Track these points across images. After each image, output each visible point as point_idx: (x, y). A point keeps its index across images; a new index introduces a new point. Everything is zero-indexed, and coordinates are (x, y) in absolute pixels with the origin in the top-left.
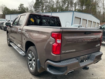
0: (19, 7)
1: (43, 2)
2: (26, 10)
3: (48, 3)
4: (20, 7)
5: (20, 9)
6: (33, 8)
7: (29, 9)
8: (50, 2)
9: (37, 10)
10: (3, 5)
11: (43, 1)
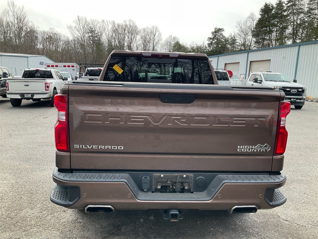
0: (211, 38)
1: (285, 14)
2: (229, 46)
3: (302, 15)
4: (213, 39)
5: (211, 43)
6: (250, 37)
7: (239, 41)
8: (312, 9)
9: (264, 39)
10: (170, 37)
11: (285, 11)
